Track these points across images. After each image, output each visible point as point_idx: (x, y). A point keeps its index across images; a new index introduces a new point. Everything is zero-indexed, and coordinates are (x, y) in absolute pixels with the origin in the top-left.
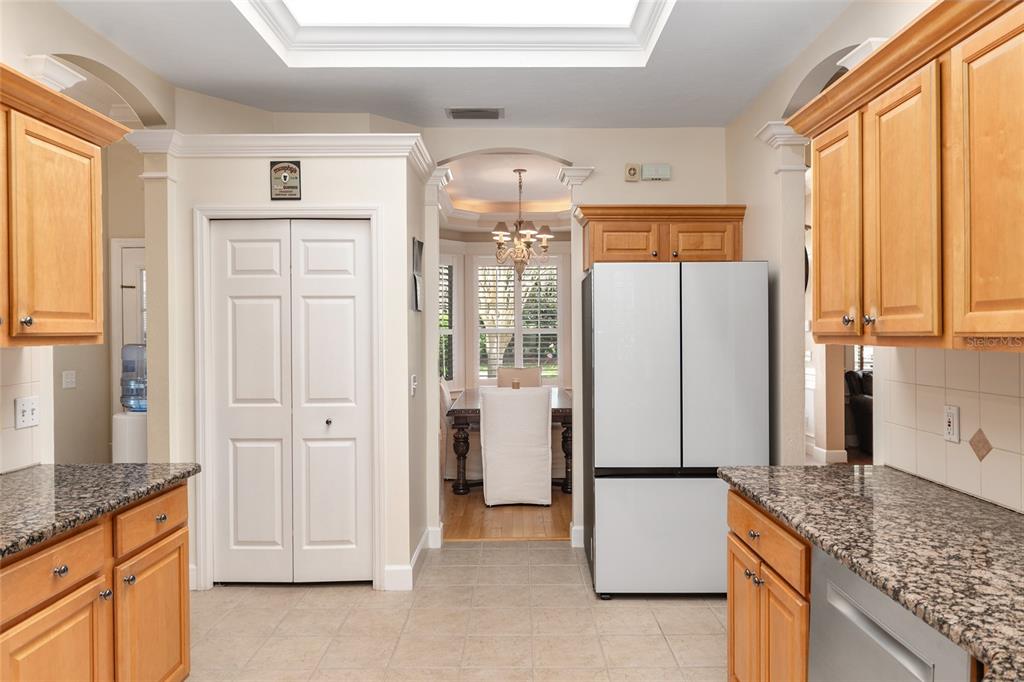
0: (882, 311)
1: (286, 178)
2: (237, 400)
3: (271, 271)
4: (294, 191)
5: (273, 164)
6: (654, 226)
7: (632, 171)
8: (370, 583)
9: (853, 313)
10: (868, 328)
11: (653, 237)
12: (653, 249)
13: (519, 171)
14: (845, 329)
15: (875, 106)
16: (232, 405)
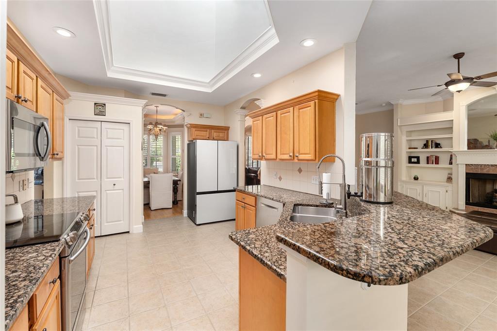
0: (266, 154)
1: (100, 109)
2: (79, 179)
3: (94, 138)
4: (103, 113)
5: (95, 104)
6: (208, 130)
7: (201, 115)
8: (129, 232)
9: (260, 155)
10: (263, 158)
11: (208, 133)
12: (207, 136)
13: (157, 107)
14: (259, 158)
15: (265, 116)
16: (77, 181)
